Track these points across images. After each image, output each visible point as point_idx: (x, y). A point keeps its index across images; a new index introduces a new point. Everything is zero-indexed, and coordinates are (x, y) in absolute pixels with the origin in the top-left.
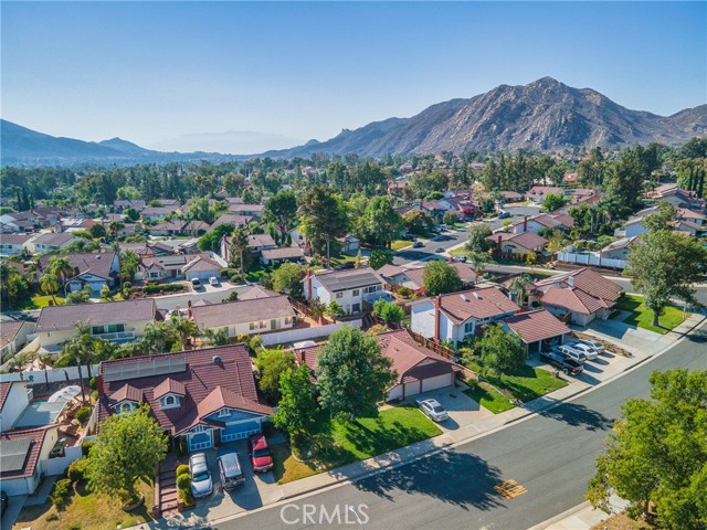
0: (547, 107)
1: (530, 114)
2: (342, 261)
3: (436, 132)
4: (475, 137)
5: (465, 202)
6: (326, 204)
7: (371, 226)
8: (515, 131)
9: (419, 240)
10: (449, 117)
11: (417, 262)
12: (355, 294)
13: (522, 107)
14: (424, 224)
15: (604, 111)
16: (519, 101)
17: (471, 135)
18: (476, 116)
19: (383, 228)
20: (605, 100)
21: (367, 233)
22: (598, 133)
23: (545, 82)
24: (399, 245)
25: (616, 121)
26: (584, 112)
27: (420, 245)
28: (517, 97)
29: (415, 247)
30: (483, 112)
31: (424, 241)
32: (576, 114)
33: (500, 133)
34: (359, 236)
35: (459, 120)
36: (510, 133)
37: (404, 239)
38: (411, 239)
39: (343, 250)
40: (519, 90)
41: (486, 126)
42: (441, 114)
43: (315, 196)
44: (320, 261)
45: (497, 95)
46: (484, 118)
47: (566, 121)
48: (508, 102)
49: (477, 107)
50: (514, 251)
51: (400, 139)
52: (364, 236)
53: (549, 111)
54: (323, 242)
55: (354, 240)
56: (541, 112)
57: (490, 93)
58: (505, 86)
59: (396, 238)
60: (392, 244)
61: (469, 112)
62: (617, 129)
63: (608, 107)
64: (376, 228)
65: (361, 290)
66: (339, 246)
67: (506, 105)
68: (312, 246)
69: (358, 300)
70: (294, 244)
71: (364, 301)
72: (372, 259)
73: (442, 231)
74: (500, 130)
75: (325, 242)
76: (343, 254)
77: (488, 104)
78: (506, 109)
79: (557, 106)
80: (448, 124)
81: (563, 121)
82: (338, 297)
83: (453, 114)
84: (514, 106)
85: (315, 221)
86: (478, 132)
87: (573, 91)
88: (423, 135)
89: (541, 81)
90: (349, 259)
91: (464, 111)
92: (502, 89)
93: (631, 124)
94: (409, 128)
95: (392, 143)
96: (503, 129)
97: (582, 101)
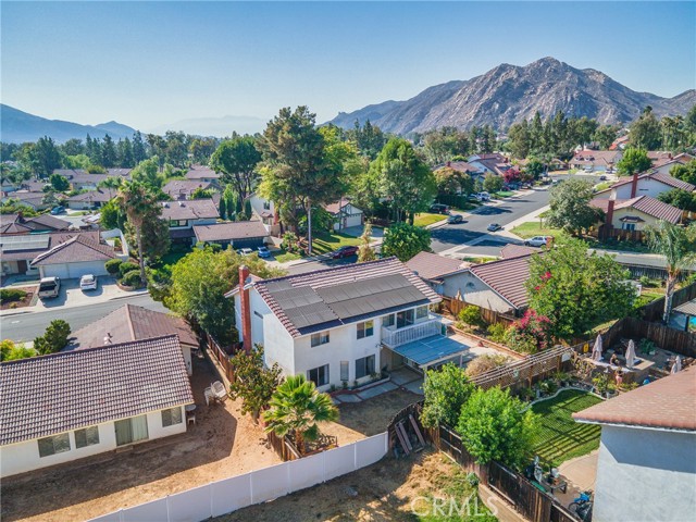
0: (551, 85)
1: (534, 93)
2: (334, 246)
3: (435, 113)
4: (476, 116)
5: (504, 165)
6: (302, 142)
7: (383, 189)
8: (518, 110)
9: (454, 213)
10: (448, 98)
11: (463, 247)
12: (364, 333)
13: (525, 86)
14: (459, 190)
15: (610, 90)
16: (522, 80)
17: (472, 114)
18: (476, 96)
19: (403, 191)
20: (608, 80)
21: (375, 200)
22: (605, 112)
23: (546, 62)
24: (424, 220)
25: (622, 101)
26: (589, 90)
27: (458, 220)
28: (519, 76)
29: (451, 223)
30: (483, 92)
31: (465, 215)
32: (582, 92)
33: (502, 112)
34: (360, 205)
35: (458, 100)
36: (513, 112)
37: (431, 211)
38: (443, 211)
39: (336, 226)
40: (520, 71)
41: (488, 105)
42: (439, 95)
43: (285, 127)
44: (295, 245)
45: (498, 74)
46: (486, 97)
47: (572, 98)
48: (511, 80)
49: (477, 87)
50: (639, 227)
51: (398, 120)
52: (370, 205)
53: (553, 90)
54: (301, 213)
55: (355, 211)
56: (545, 91)
57: (490, 72)
58: (506, 65)
59: (421, 209)
60: (416, 218)
61: (469, 91)
62: (624, 108)
63: (612, 87)
64: (391, 191)
65: (377, 321)
66: (330, 219)
67: (508, 84)
68: (282, 218)
69: (370, 347)
70: (256, 215)
71: (385, 351)
72: (391, 241)
73: (483, 200)
74: (503, 109)
75: (305, 213)
76: (335, 233)
77: (489, 83)
78: (510, 88)
79: (561, 84)
80: (446, 105)
81: (569, 100)
82: (316, 342)
83: (451, 95)
84: (517, 85)
85: (287, 175)
86: (479, 111)
87: (575, 71)
88: (422, 116)
89: (542, 60)
90: (345, 242)
91: (464, 91)
92: (503, 68)
93: (638, 103)
94: (407, 109)
95: (390, 124)
96: (506, 108)
97: (586, 80)
